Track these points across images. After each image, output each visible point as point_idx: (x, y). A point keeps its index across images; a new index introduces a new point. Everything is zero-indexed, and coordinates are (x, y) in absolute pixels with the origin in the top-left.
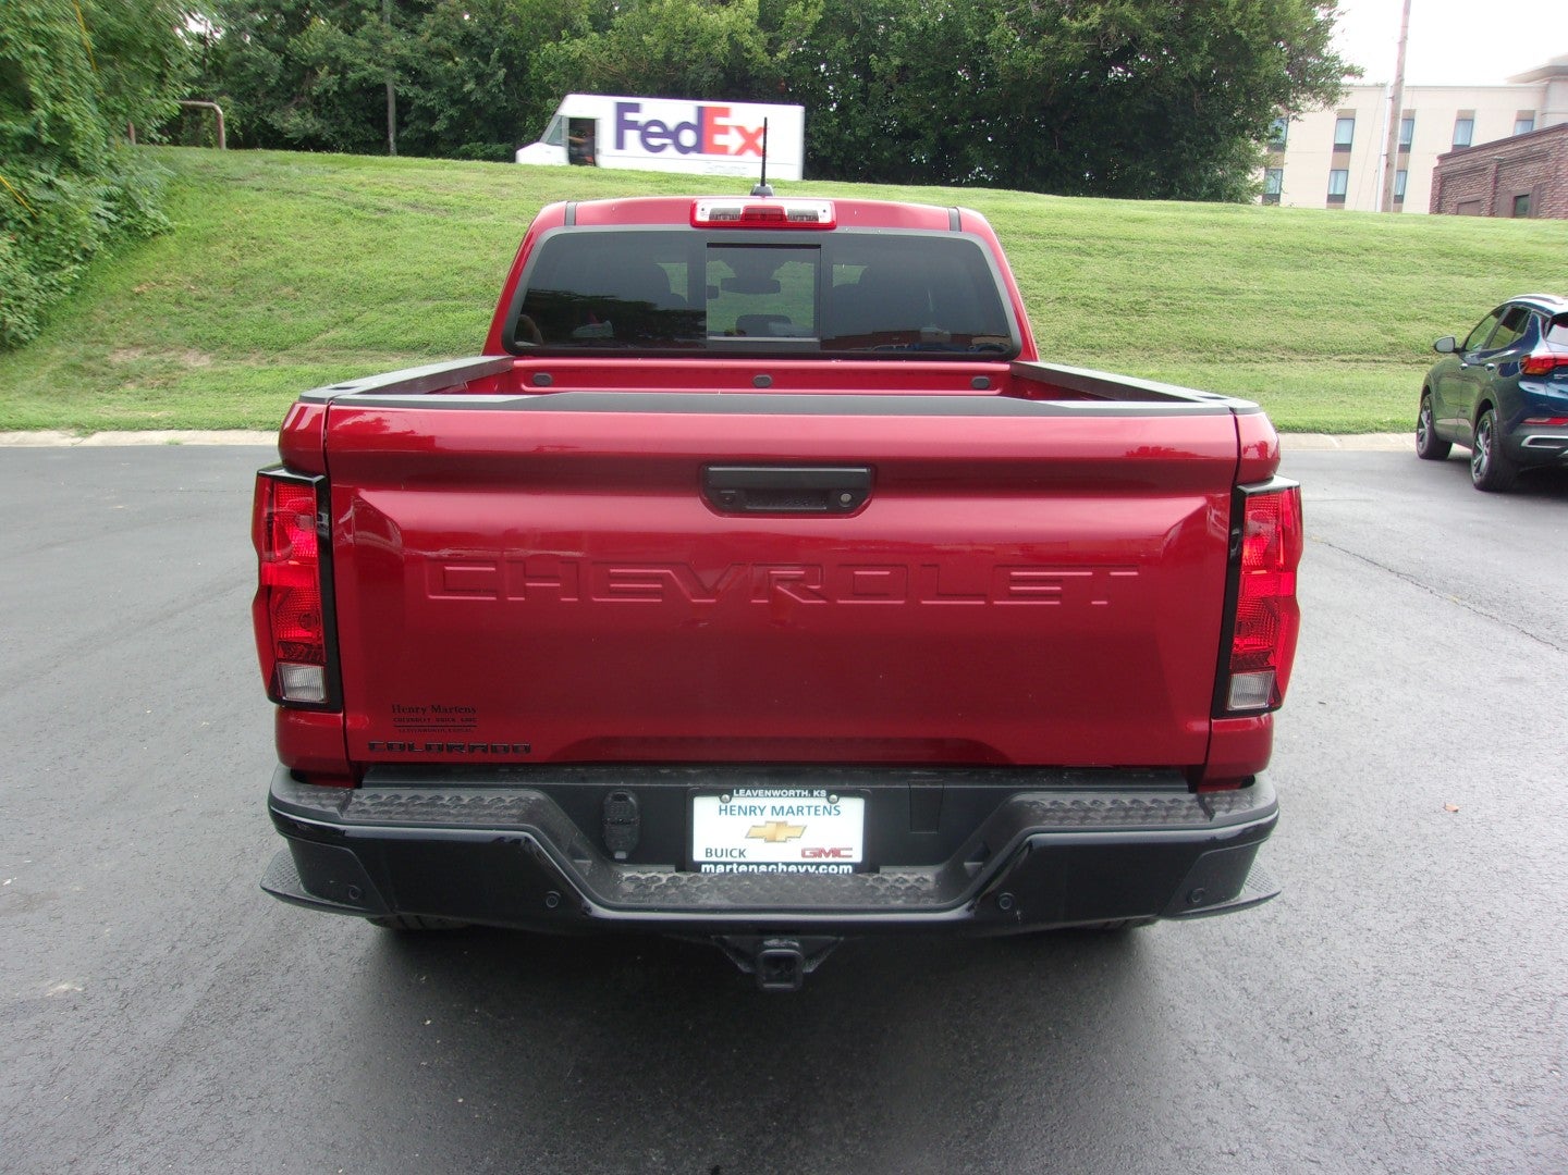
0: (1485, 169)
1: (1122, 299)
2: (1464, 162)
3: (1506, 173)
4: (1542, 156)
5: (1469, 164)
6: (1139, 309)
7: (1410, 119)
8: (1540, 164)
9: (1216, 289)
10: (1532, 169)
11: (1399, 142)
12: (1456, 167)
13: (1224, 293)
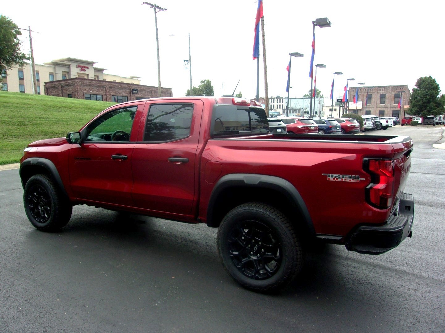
0: (58, 87)
1: (16, 120)
2: (52, 85)
3: (64, 88)
4: (73, 85)
5: (54, 85)
6: (22, 124)
7: (38, 73)
8: (73, 87)
9: (41, 117)
10: (71, 88)
11: (36, 79)
12: (51, 86)
13: (44, 118)
